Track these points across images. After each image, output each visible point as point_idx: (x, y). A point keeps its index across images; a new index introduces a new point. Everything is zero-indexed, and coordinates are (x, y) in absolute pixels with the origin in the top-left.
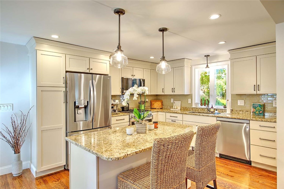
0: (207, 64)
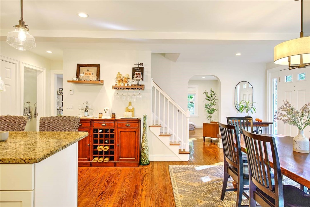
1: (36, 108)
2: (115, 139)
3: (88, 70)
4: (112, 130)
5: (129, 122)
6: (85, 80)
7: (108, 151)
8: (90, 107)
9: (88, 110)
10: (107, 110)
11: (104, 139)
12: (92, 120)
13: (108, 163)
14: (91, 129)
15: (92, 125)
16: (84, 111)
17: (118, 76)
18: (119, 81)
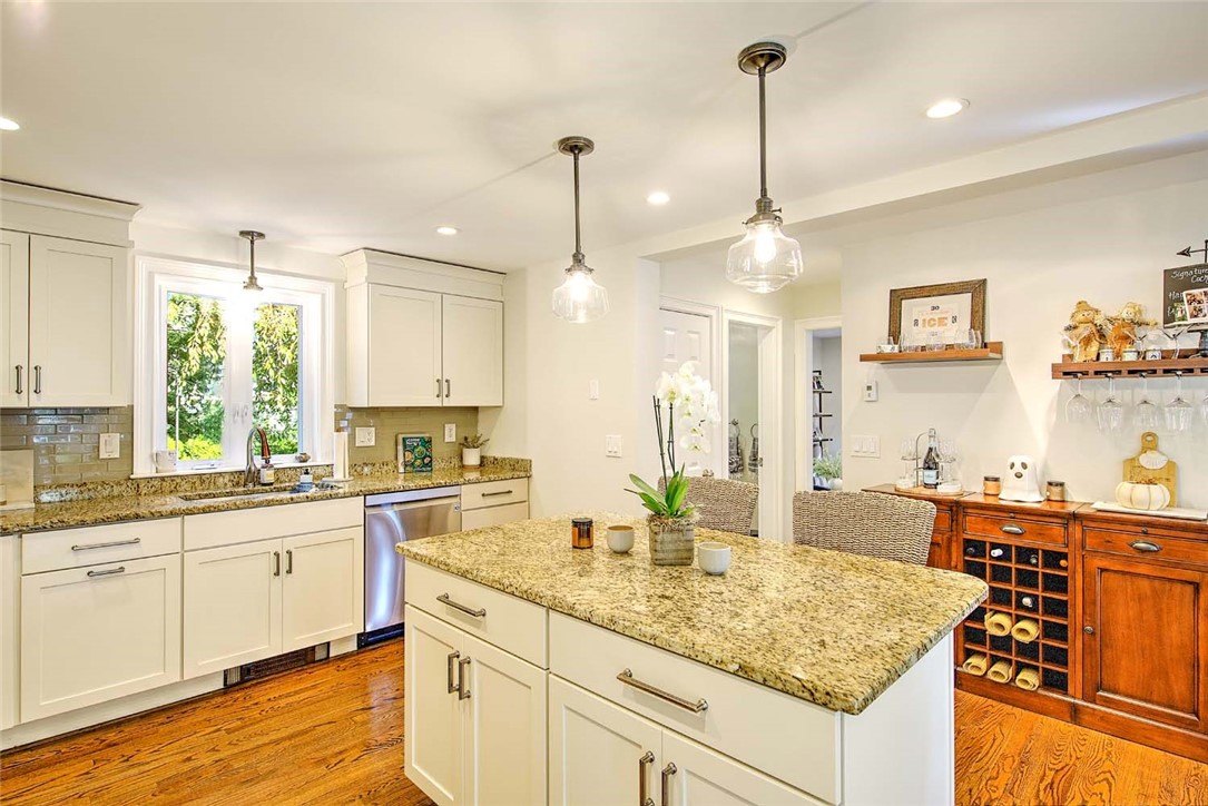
0: (252, 273)
1: (755, 440)
2: (1075, 597)
3: (934, 308)
4: (1053, 558)
5: (1150, 530)
6: (923, 348)
7: (1034, 644)
8: (945, 450)
9: (936, 464)
10: (1024, 466)
11: (1012, 587)
12: (957, 503)
13: (1034, 693)
14: (955, 538)
15: (957, 525)
16: (921, 465)
17: (1080, 317)
18: (1087, 341)
